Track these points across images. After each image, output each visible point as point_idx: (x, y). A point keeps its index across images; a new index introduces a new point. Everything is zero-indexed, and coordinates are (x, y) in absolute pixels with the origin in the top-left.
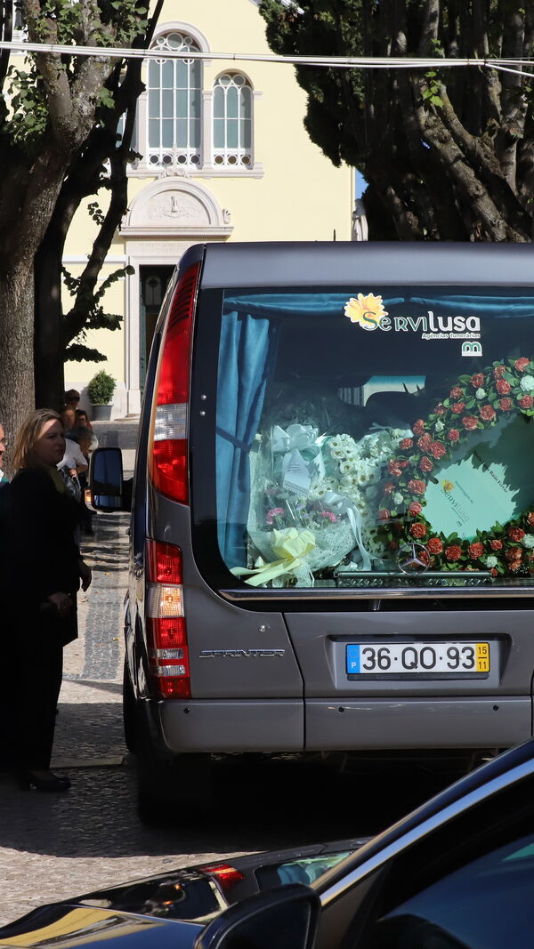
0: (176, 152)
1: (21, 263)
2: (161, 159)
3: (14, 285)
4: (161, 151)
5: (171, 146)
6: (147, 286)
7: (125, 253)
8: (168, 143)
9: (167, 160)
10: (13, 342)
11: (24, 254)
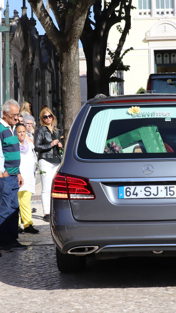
0: (165, 10)
1: (73, 45)
2: (160, 13)
3: (71, 53)
4: (160, 10)
5: (164, 8)
6: (157, 57)
7: (149, 46)
8: (163, 7)
9: (162, 13)
10: (71, 75)
11: (74, 41)
